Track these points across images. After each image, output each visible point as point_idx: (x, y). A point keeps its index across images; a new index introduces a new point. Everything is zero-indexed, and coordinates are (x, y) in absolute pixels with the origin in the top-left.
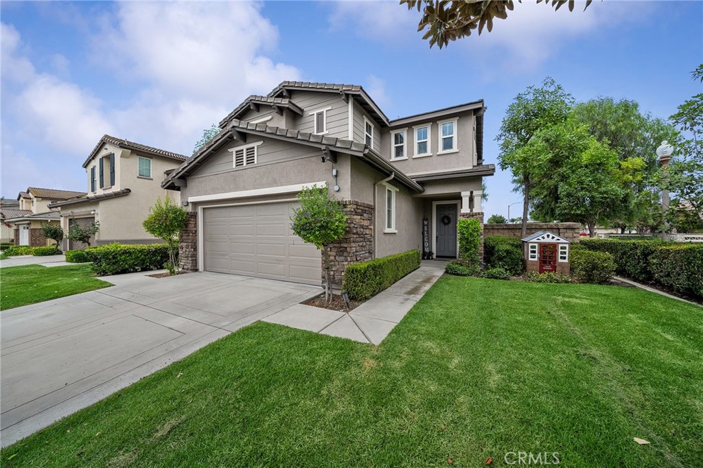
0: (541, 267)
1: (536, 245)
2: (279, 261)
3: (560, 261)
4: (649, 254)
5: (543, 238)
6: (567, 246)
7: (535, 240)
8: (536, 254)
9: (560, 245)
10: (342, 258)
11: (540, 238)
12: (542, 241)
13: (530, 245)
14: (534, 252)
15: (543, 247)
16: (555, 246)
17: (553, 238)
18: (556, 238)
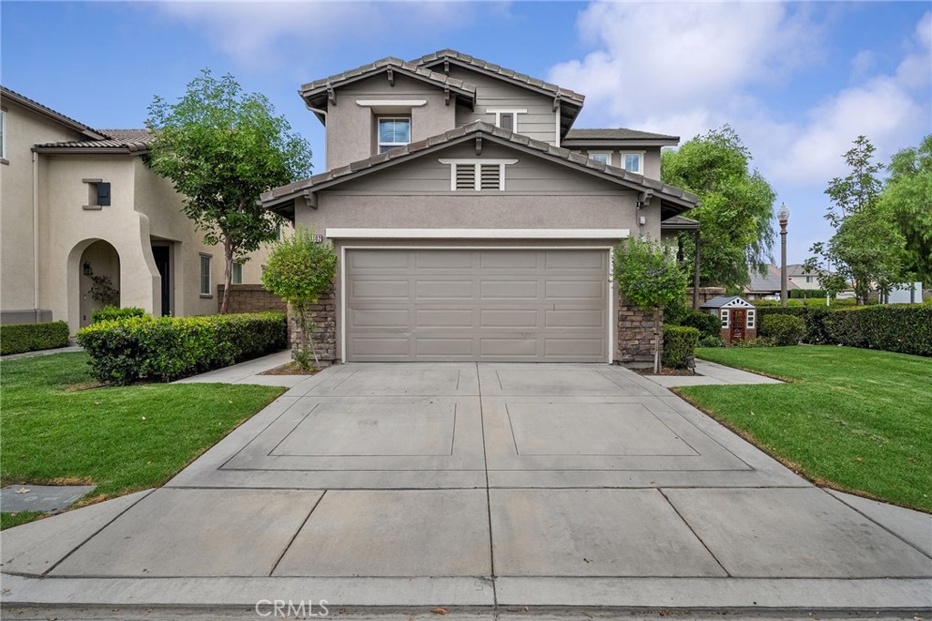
0: (732, 334)
1: (728, 311)
2: (526, 335)
3: (748, 327)
4: (821, 317)
5: (734, 303)
6: (754, 311)
7: (726, 306)
8: (727, 321)
9: (749, 311)
10: (651, 324)
11: (731, 303)
12: (733, 306)
13: (722, 311)
14: (725, 319)
15: (734, 311)
16: (744, 311)
17: (742, 303)
18: (745, 303)
